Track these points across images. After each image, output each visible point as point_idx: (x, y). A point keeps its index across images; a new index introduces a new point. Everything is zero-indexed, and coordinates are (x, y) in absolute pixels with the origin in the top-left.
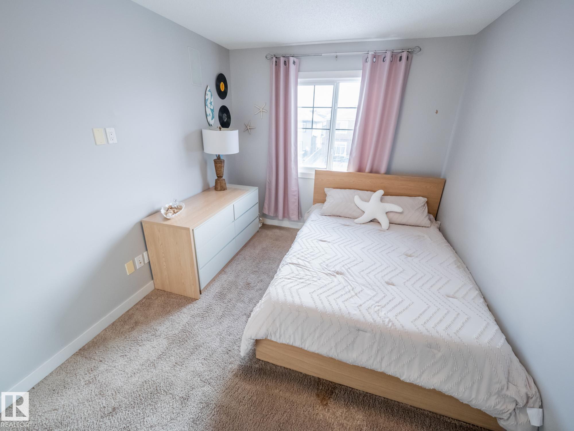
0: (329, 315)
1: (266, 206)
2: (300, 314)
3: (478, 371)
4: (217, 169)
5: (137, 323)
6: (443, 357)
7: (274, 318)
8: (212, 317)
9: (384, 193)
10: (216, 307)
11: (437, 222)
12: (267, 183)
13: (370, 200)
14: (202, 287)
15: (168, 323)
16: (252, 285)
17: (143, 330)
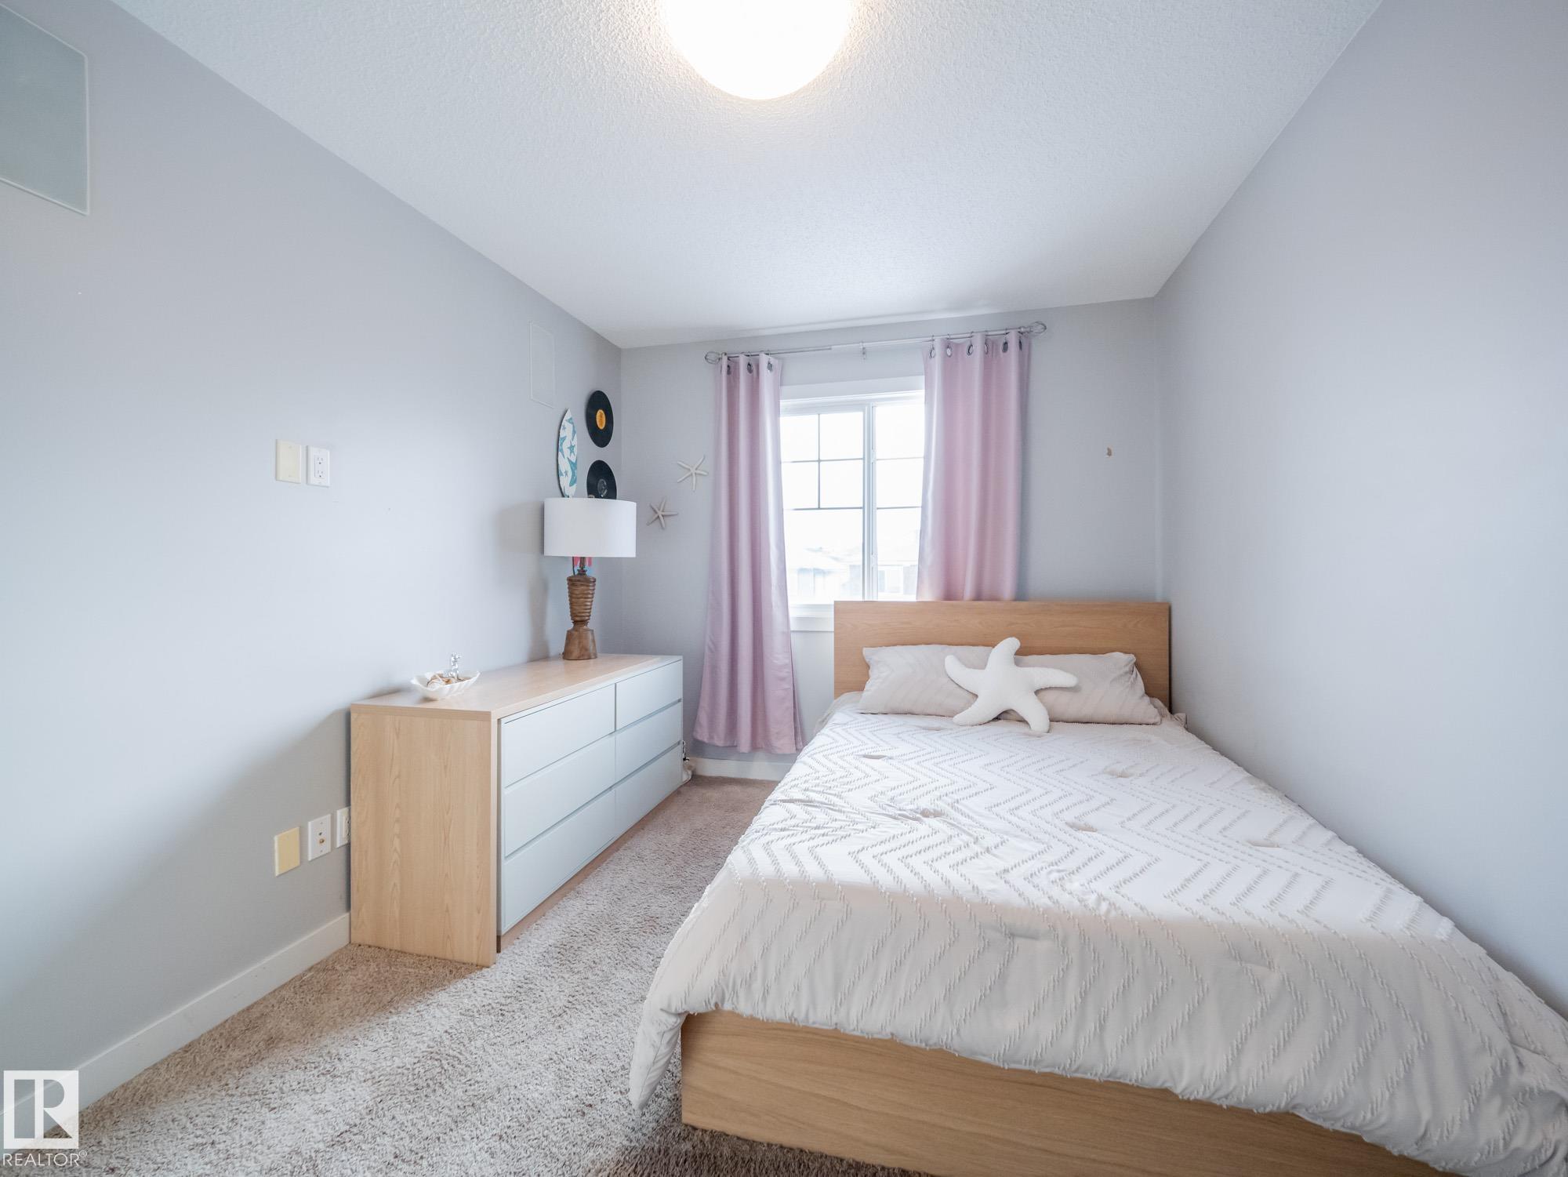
0: (915, 899)
1: (703, 717)
2: (825, 905)
3: (1409, 1017)
4: (573, 600)
5: (271, 1042)
6: (1287, 983)
7: (745, 931)
8: (531, 1013)
9: (1019, 644)
10: (549, 984)
11: (1176, 716)
12: (707, 651)
13: (986, 666)
14: (506, 926)
15: (380, 1037)
16: (664, 921)
17: (293, 1061)
